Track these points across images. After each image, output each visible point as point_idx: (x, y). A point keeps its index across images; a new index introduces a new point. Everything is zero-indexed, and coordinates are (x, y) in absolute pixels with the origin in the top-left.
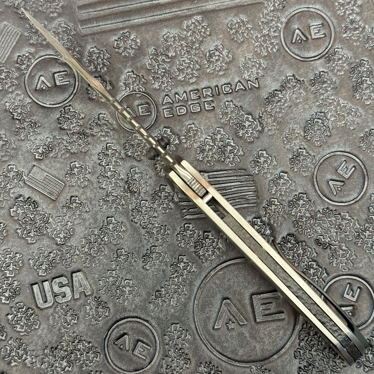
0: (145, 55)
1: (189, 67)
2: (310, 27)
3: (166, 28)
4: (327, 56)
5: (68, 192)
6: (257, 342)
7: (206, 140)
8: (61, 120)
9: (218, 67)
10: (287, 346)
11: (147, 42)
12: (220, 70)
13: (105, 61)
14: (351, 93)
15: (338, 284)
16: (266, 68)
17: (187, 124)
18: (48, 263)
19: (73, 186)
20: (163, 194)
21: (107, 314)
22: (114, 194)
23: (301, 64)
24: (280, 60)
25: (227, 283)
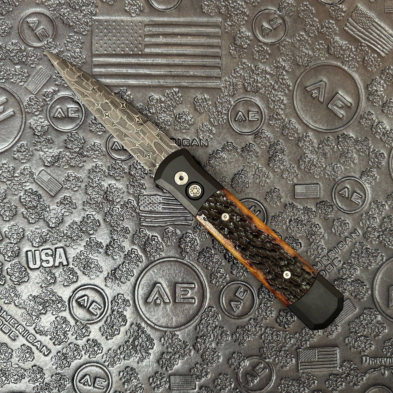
1: (163, 122)
2: (249, 111)
3: (152, 92)
4: (257, 133)
5: (64, 193)
6: (173, 315)
8: (68, 142)
9: (183, 127)
10: (192, 321)
11: (138, 99)
12: (184, 129)
14: (267, 162)
15: (234, 286)
16: (215, 133)
18: (41, 238)
19: (68, 189)
20: (130, 206)
21: (75, 280)
22: (95, 199)
23: (238, 136)
24: (225, 130)
25: (161, 273)
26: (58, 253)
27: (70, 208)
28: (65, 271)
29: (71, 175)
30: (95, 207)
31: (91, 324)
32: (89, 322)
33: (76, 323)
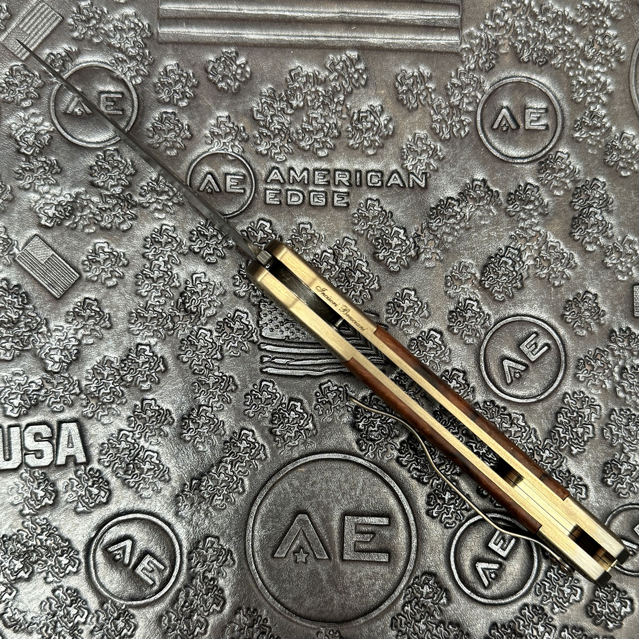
0: (253, 94)
1: (322, 130)
2: (525, 108)
3: (297, 59)
4: (543, 160)
5: (83, 290)
6: (337, 591)
7: (325, 254)
8: (95, 171)
9: (367, 141)
10: (383, 607)
11: (262, 75)
13: (188, 90)
14: (568, 227)
16: (444, 158)
17: (299, 221)
18: (26, 397)
19: (93, 282)
20: (237, 325)
21: (104, 500)
22: (157, 309)
23: (498, 165)
24: (467, 152)
25: (309, 488)
26: (64, 434)
27: (97, 328)
28: (79, 477)
29: (102, 248)
30: (157, 325)
31: (138, 607)
32: (135, 603)
33: (102, 604)
